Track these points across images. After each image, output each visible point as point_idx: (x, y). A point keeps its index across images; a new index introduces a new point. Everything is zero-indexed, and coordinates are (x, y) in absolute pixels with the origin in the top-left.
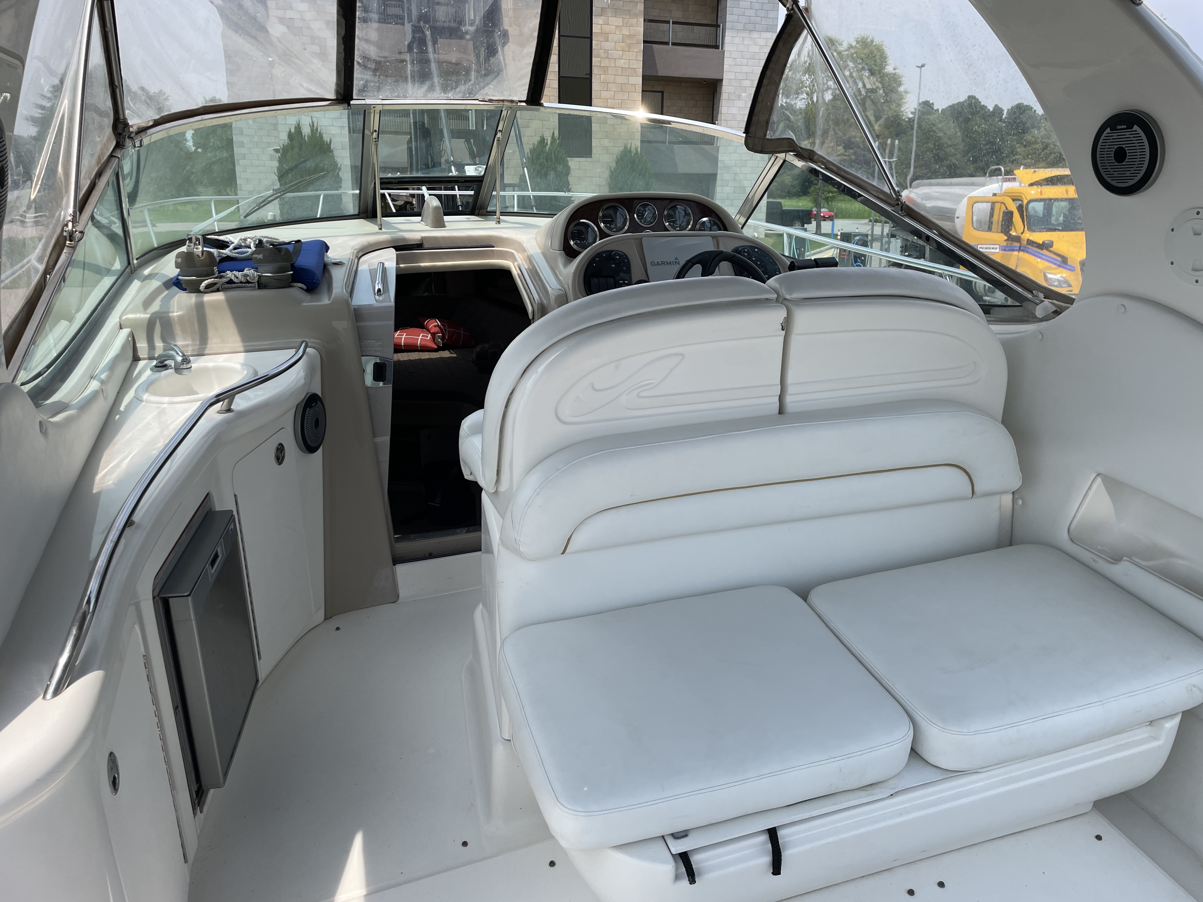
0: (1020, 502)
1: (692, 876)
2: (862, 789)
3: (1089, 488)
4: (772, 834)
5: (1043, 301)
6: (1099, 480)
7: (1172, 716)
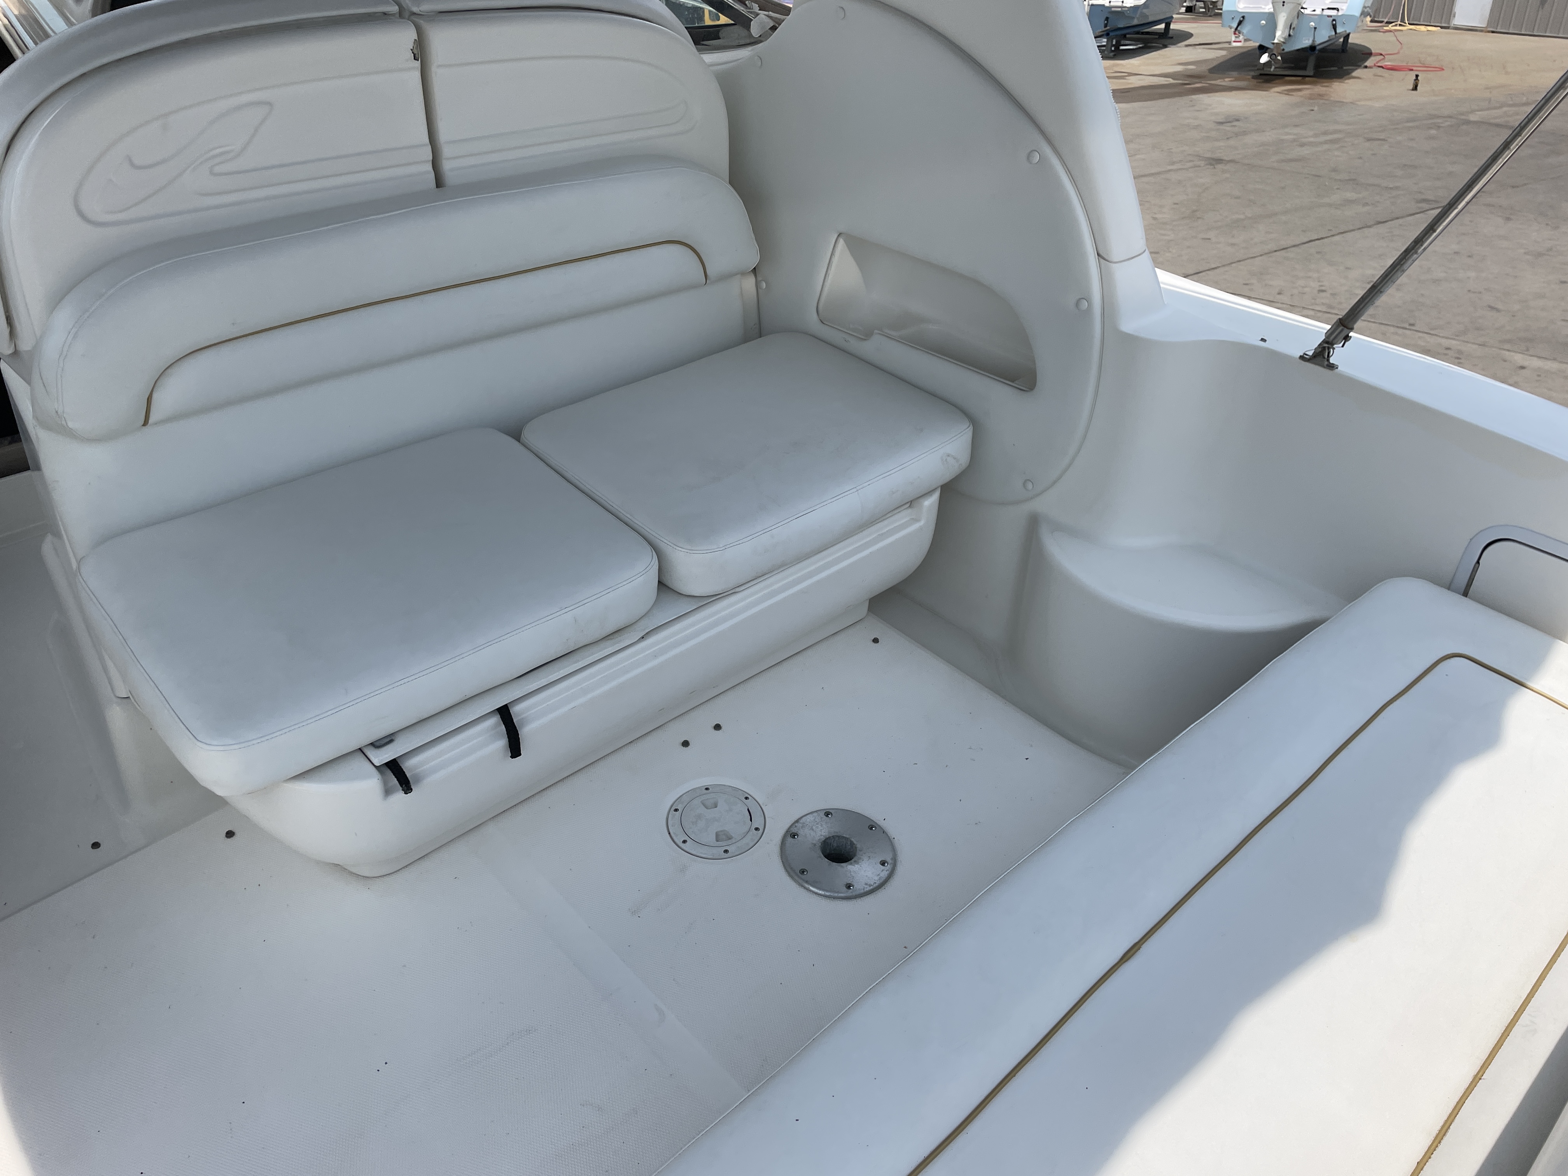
0: (764, 285)
1: (406, 785)
2: (607, 638)
3: (832, 254)
4: (504, 713)
5: (758, 14)
6: (841, 242)
7: (929, 493)
